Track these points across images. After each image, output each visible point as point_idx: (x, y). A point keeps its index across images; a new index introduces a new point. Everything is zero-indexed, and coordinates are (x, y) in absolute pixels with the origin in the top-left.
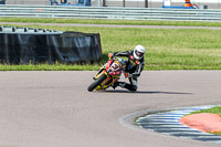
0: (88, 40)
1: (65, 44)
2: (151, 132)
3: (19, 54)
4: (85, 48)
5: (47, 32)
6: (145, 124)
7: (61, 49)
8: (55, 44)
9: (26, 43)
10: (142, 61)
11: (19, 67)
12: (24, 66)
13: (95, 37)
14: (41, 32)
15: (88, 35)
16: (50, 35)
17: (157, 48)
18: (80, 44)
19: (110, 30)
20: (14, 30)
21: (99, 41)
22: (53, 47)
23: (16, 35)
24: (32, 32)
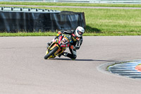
0: (77, 16)
1: (62, 19)
2: (117, 75)
3: (32, 26)
4: (75, 22)
5: (51, 12)
6: (113, 71)
7: (59, 22)
8: (56, 19)
9: (37, 18)
10: (81, 38)
11: (33, 34)
12: (36, 33)
13: (81, 15)
14: (47, 11)
15: (77, 13)
16: (52, 14)
17: (121, 22)
18: (71, 19)
19: (91, 10)
20: (29, 10)
21: (84, 17)
22: (54, 21)
23: (31, 13)
24: (41, 11)
